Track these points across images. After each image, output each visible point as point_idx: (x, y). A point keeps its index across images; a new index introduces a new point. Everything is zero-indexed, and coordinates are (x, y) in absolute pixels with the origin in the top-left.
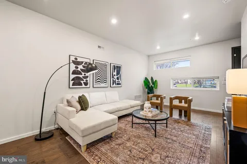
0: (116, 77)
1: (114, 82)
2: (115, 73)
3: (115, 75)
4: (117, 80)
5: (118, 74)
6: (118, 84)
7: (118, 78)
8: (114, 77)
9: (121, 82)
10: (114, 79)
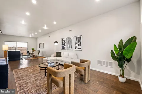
0: (77, 44)
1: (76, 47)
2: (77, 42)
3: (76, 43)
4: (78, 46)
5: (78, 42)
6: (79, 48)
7: (79, 45)
8: (76, 44)
9: (81, 47)
10: (76, 46)
